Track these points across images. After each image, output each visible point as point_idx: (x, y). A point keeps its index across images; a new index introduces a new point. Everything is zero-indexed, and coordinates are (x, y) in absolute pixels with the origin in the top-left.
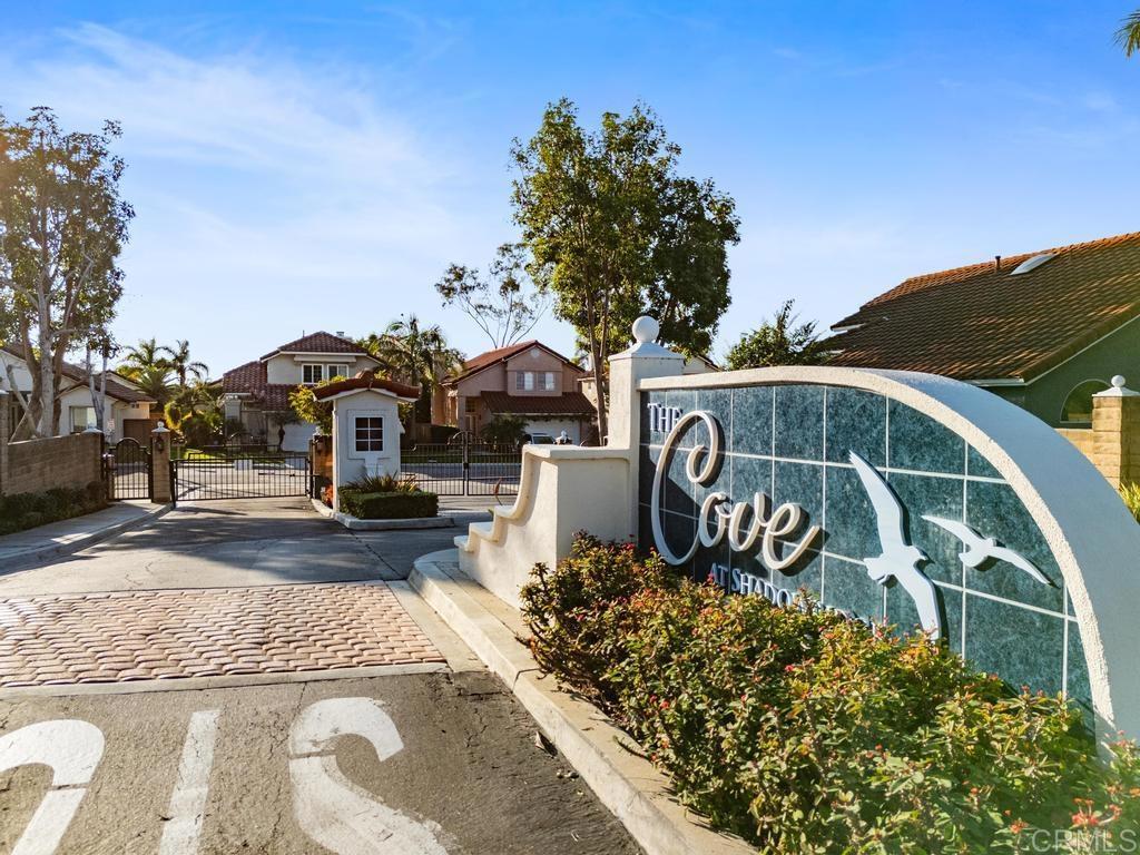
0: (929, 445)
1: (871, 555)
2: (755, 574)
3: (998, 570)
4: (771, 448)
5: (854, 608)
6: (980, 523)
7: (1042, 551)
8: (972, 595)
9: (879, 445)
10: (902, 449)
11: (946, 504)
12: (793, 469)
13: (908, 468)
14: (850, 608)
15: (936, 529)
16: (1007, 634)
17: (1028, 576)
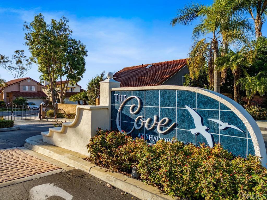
0: (209, 103)
1: (192, 128)
2: (153, 135)
3: (229, 130)
4: (159, 105)
5: (186, 141)
6: (224, 120)
7: (241, 125)
8: (221, 136)
9: (194, 103)
10: (201, 104)
11: (214, 116)
12: (166, 109)
13: (202, 108)
14: (185, 141)
15: (211, 122)
16: (231, 143)
17: (237, 130)
